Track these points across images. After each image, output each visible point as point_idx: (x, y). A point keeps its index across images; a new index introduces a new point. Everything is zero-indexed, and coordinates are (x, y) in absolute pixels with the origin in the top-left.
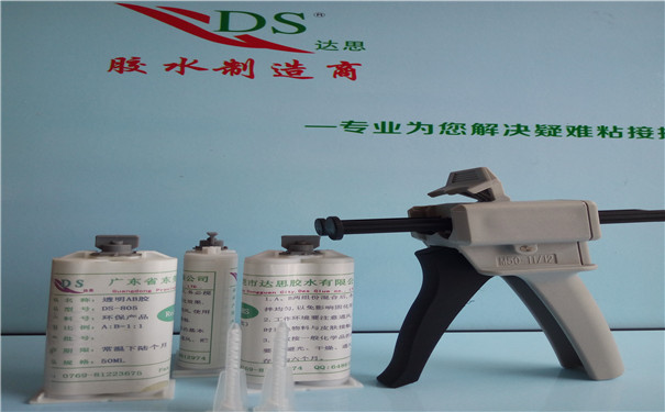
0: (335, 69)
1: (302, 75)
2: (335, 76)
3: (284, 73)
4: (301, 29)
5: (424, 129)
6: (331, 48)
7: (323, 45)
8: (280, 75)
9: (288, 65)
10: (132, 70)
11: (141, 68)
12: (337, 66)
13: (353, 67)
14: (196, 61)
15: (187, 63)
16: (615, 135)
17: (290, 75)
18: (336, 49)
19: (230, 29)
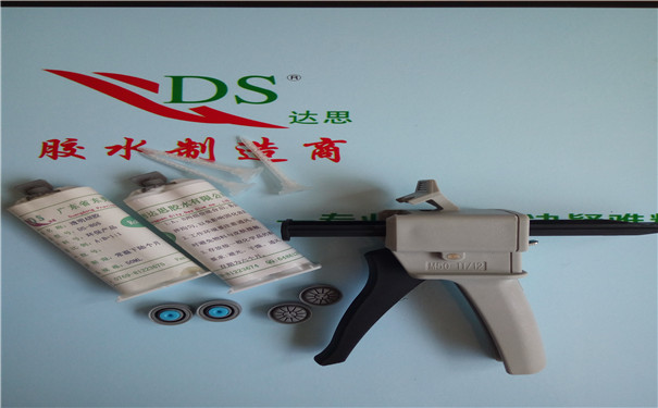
0: (313, 148)
2: (314, 158)
4: (272, 97)
6: (308, 120)
7: (299, 118)
8: (246, 157)
10: (68, 155)
11: (79, 152)
12: (316, 144)
13: (336, 145)
14: (144, 142)
15: (133, 145)
18: (315, 122)
19: (184, 99)
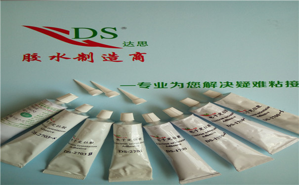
1: (117, 60)
2: (133, 60)
3: (108, 59)
4: (115, 36)
5: (179, 86)
6: (130, 45)
8: (106, 60)
9: (110, 55)
10: (34, 60)
11: (38, 59)
12: (134, 55)
13: (142, 55)
14: (64, 55)
15: (60, 55)
16: (278, 85)
17: (111, 60)
18: (133, 46)
19: (80, 37)
